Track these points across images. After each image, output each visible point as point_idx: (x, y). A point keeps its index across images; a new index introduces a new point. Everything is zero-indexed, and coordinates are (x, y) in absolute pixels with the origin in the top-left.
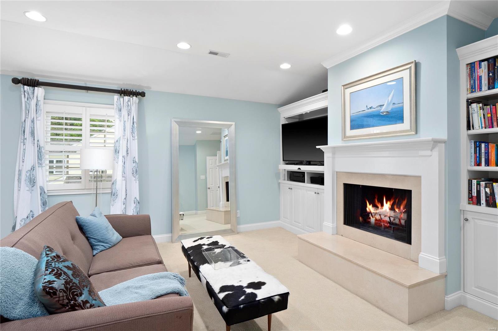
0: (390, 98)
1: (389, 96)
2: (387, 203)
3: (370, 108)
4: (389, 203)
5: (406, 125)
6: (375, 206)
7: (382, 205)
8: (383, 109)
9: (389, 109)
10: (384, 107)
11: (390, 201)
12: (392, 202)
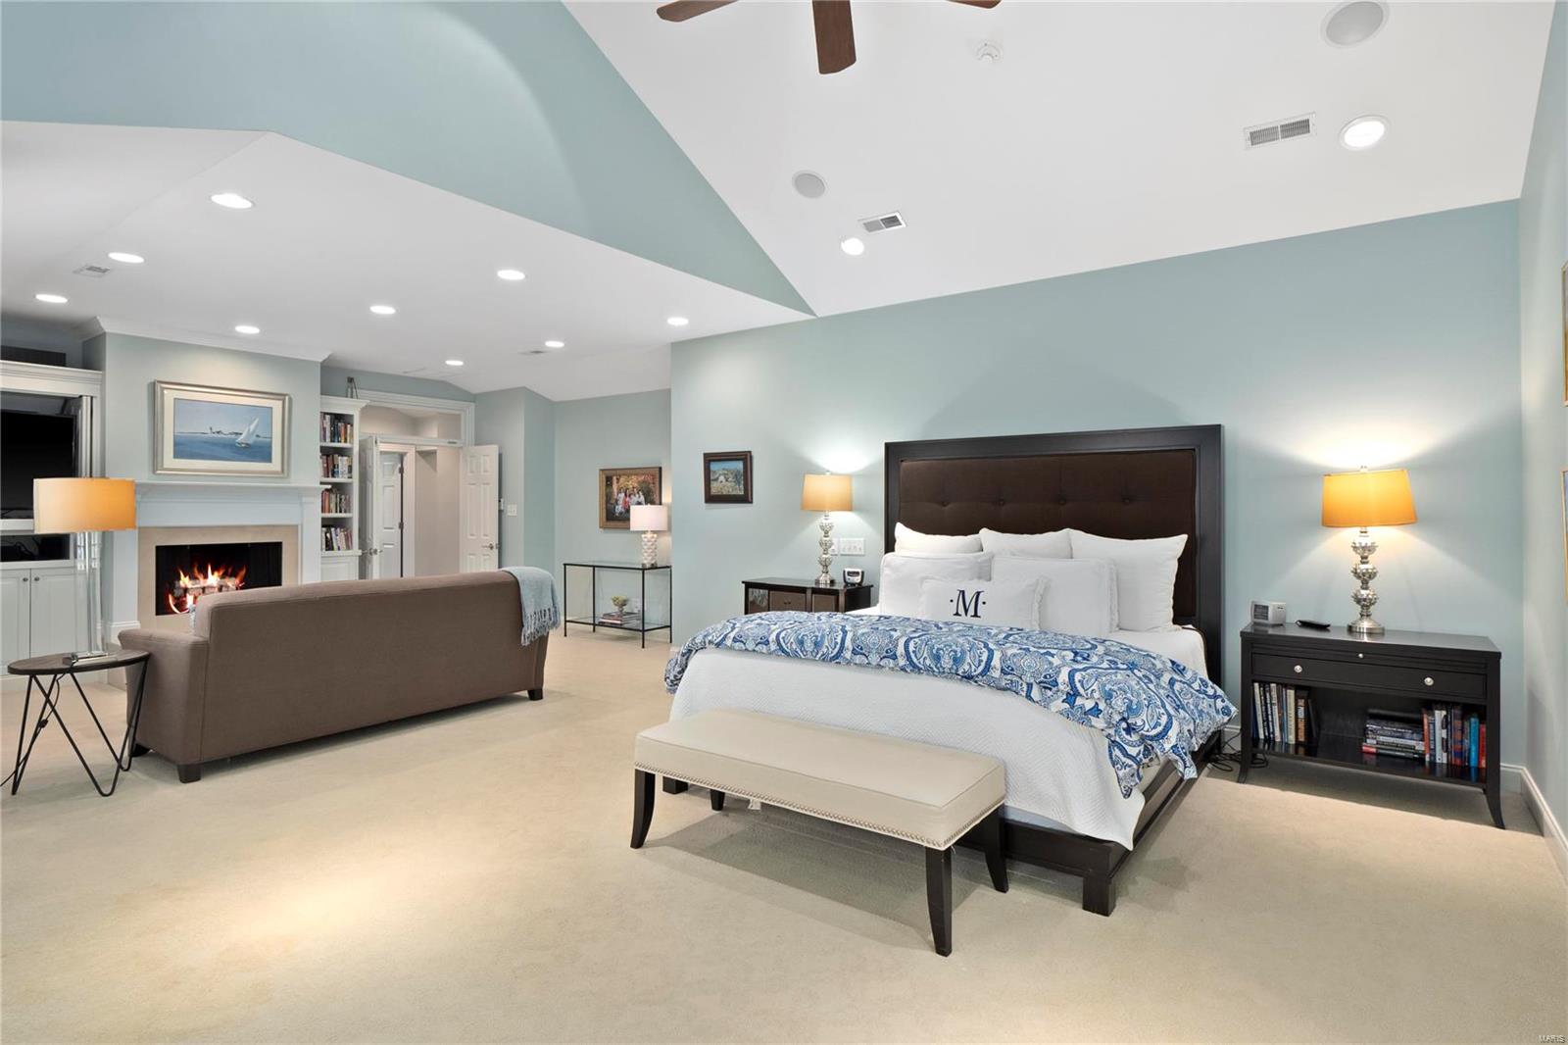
0: (252, 427)
1: (250, 424)
2: (213, 574)
3: (218, 432)
4: (216, 574)
5: (275, 465)
6: (193, 578)
7: (206, 577)
8: (240, 439)
9: (250, 442)
10: (242, 437)
11: (218, 571)
12: (221, 573)
